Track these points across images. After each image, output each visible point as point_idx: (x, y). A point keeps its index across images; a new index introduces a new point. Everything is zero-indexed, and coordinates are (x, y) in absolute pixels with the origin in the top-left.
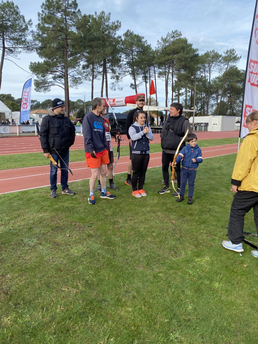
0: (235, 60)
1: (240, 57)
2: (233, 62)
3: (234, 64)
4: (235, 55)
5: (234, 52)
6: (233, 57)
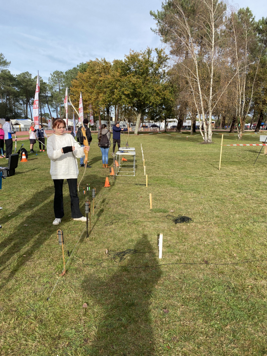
0: (5, 64)
1: (10, 63)
2: (3, 66)
3: (5, 69)
4: (4, 60)
5: (3, 57)
6: (3, 61)
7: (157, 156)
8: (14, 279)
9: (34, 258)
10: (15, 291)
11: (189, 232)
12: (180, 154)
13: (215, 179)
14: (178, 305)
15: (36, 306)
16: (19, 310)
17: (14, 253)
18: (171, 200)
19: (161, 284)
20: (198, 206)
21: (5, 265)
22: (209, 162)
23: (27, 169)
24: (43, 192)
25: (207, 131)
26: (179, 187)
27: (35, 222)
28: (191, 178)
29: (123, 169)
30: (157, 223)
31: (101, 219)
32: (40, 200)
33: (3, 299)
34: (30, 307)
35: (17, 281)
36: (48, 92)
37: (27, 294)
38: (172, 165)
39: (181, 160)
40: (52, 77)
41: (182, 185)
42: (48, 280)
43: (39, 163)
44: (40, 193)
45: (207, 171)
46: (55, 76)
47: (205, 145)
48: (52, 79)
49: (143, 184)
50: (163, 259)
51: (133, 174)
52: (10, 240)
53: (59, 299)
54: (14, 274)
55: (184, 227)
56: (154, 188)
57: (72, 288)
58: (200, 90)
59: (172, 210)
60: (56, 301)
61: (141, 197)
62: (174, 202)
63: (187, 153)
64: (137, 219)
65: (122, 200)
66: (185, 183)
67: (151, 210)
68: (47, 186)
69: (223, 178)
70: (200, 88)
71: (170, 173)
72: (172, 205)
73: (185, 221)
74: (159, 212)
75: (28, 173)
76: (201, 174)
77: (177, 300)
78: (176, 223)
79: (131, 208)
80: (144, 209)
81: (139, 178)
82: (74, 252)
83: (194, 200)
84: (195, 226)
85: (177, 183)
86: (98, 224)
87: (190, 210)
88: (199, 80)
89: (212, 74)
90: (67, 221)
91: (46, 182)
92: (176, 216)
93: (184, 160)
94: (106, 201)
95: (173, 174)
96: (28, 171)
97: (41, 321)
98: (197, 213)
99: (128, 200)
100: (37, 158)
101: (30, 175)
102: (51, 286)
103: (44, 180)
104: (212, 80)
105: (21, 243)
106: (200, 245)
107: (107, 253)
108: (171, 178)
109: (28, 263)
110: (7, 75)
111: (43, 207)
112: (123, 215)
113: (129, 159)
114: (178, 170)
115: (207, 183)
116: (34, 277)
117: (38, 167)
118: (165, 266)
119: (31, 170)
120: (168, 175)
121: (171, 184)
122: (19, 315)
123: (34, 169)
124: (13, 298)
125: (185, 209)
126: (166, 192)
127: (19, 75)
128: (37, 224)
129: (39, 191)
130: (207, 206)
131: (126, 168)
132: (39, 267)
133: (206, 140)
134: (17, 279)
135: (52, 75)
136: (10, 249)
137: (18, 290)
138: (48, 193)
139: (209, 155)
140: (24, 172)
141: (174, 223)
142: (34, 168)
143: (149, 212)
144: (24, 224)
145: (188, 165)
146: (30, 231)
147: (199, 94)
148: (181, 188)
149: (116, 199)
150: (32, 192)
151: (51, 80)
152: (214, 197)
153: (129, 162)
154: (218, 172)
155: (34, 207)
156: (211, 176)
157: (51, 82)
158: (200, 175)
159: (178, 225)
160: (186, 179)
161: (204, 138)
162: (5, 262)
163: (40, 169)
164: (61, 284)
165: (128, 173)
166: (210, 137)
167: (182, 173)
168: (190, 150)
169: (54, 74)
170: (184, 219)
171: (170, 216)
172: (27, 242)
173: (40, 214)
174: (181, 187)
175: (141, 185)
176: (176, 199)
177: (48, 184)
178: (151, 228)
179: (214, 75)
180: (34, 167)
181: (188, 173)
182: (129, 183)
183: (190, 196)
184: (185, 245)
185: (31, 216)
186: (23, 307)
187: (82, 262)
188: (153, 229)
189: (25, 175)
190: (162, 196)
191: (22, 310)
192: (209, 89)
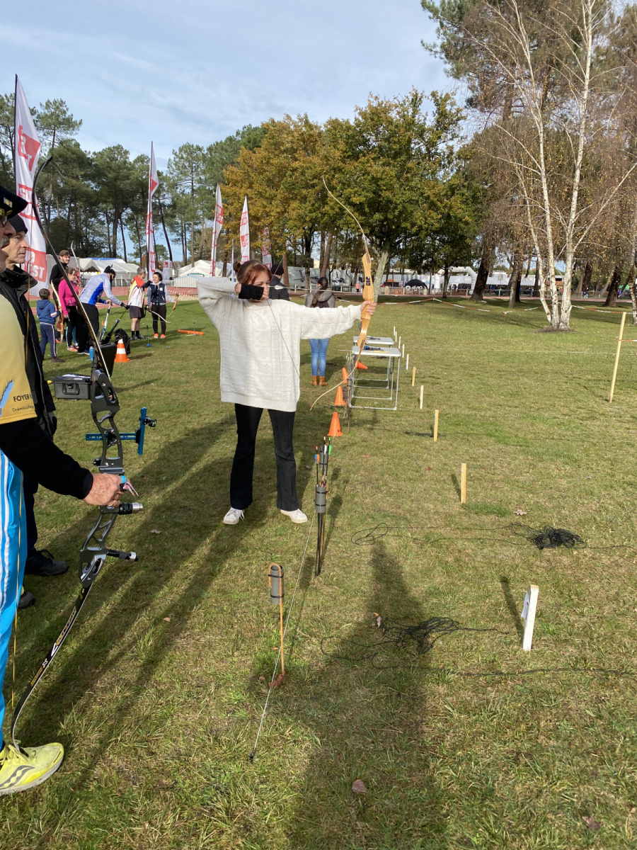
0: (69, 127)
1: (80, 123)
2: (64, 130)
3: (69, 137)
4: (67, 116)
5: (65, 109)
6: (64, 119)
7: (439, 360)
8: (153, 686)
9: (193, 628)
10: (161, 724)
11: (581, 576)
12: (498, 358)
13: (606, 427)
14: (618, 801)
15: (223, 776)
16: (181, 785)
17: (138, 610)
18: (506, 480)
19: (551, 730)
20: (586, 502)
21: (122, 644)
22: (579, 381)
23: (132, 382)
24: (181, 442)
25: (560, 301)
26: (521, 446)
27: (176, 525)
28: (544, 421)
29: (361, 389)
30: (492, 546)
31: (340, 523)
32: (179, 463)
33: (134, 749)
34: (209, 780)
35: (160, 694)
36: (166, 196)
37: (194, 737)
38: (484, 384)
39: (503, 371)
40: (177, 160)
41: (525, 439)
42: (240, 696)
43: (157, 368)
44: (174, 444)
45: (580, 404)
46: (182, 158)
47: (553, 335)
48: (176, 165)
49: (423, 432)
50: (537, 653)
51: (391, 404)
52: (123, 571)
53: (281, 759)
54: (151, 673)
55: (566, 561)
56: (455, 445)
57: (310, 725)
58: (546, 197)
59: (520, 508)
60: (276, 766)
61: (430, 469)
62: (518, 486)
63: (514, 355)
64: (432, 530)
65: (383, 475)
66: (533, 436)
67: (463, 506)
68: (190, 426)
69: (627, 426)
70: (545, 192)
71: (485, 405)
72: (515, 495)
73: (562, 542)
74: (487, 513)
75: (137, 392)
76: (566, 411)
77: (611, 786)
78: (542, 548)
79: (410, 497)
80: (444, 502)
81: (409, 415)
82: (294, 617)
83: (570, 482)
84: (593, 559)
85: (511, 433)
86: (335, 539)
87: (567, 512)
88: (547, 171)
89: (580, 158)
90: (255, 526)
91: (185, 417)
92: (536, 525)
93: (511, 373)
94: (342, 475)
95: (493, 409)
96: (136, 386)
97: (247, 827)
98: (587, 521)
99: (397, 475)
100: (150, 355)
101: (141, 396)
102: (253, 718)
103: (179, 412)
104: (578, 172)
105: (152, 583)
106: (624, 614)
107: (379, 624)
108: (491, 419)
109: (179, 642)
110: (73, 153)
111: (189, 481)
112: (396, 517)
113: (371, 364)
114: (503, 400)
115: (588, 436)
116: (202, 686)
117: (156, 378)
118: (546, 676)
119: (143, 384)
120: (479, 410)
121: (495, 436)
122: (185, 802)
123: (148, 383)
124: (158, 748)
125: (554, 507)
126: (488, 457)
127: (100, 153)
128: (183, 530)
129: (173, 440)
130: (609, 501)
131: (370, 389)
132: (212, 657)
133: (555, 324)
134: (159, 688)
135: (175, 154)
136: (126, 596)
137: (169, 723)
138: (194, 446)
139: (573, 361)
140: (126, 389)
141: (534, 547)
142: (147, 380)
143: (460, 513)
144: (152, 528)
145: (526, 386)
146: (170, 548)
147: (543, 206)
148: (524, 448)
149: (366, 470)
150: (154, 441)
151: (174, 167)
152: (619, 476)
153: (372, 372)
154: (608, 409)
155: (168, 482)
156: (593, 418)
157: (174, 170)
158: (565, 415)
159: (547, 552)
160: (532, 425)
161: (549, 319)
162: (122, 636)
163: (162, 383)
164: (277, 711)
165: (377, 401)
166: (566, 316)
167: (516, 407)
168: (520, 348)
169: (181, 150)
170: (558, 538)
171: (519, 525)
172: (167, 579)
173: (187, 503)
174: (524, 446)
175: (418, 434)
176: (521, 478)
177: (190, 422)
178: (479, 559)
179: (584, 161)
180: (147, 377)
181: (531, 408)
182: (387, 428)
183: (556, 471)
184: (582, 614)
185: (163, 506)
186: (191, 778)
187: (319, 648)
188: (485, 563)
189: (131, 396)
190: (482, 467)
191: (187, 785)
192: (570, 195)
